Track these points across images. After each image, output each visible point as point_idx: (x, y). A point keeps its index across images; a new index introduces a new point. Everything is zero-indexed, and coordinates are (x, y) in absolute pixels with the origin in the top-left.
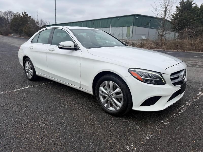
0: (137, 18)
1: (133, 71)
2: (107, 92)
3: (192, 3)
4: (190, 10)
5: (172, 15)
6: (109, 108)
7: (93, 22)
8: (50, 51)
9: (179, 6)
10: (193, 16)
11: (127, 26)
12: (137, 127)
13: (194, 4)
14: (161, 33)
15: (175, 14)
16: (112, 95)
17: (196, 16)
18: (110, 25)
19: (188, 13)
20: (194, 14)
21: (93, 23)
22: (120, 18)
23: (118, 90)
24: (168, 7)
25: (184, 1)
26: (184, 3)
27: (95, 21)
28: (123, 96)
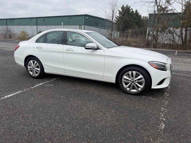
0: (88, 18)
1: (152, 63)
2: (130, 79)
3: (130, 9)
4: (129, 14)
5: (116, 17)
6: (131, 90)
7: (43, 19)
8: (68, 50)
9: (121, 10)
10: (131, 19)
11: (79, 25)
12: (155, 99)
13: (131, 9)
14: (111, 33)
15: (118, 17)
16: (135, 81)
17: (134, 19)
18: (62, 23)
19: (128, 16)
20: (132, 18)
21: (44, 21)
22: (71, 17)
23: (141, 76)
24: (115, 11)
25: (124, 7)
26: (124, 8)
27: (46, 19)
28: (144, 80)
